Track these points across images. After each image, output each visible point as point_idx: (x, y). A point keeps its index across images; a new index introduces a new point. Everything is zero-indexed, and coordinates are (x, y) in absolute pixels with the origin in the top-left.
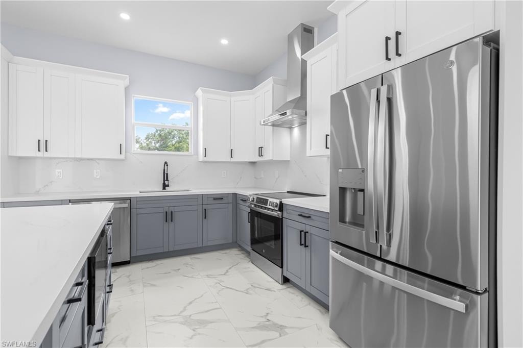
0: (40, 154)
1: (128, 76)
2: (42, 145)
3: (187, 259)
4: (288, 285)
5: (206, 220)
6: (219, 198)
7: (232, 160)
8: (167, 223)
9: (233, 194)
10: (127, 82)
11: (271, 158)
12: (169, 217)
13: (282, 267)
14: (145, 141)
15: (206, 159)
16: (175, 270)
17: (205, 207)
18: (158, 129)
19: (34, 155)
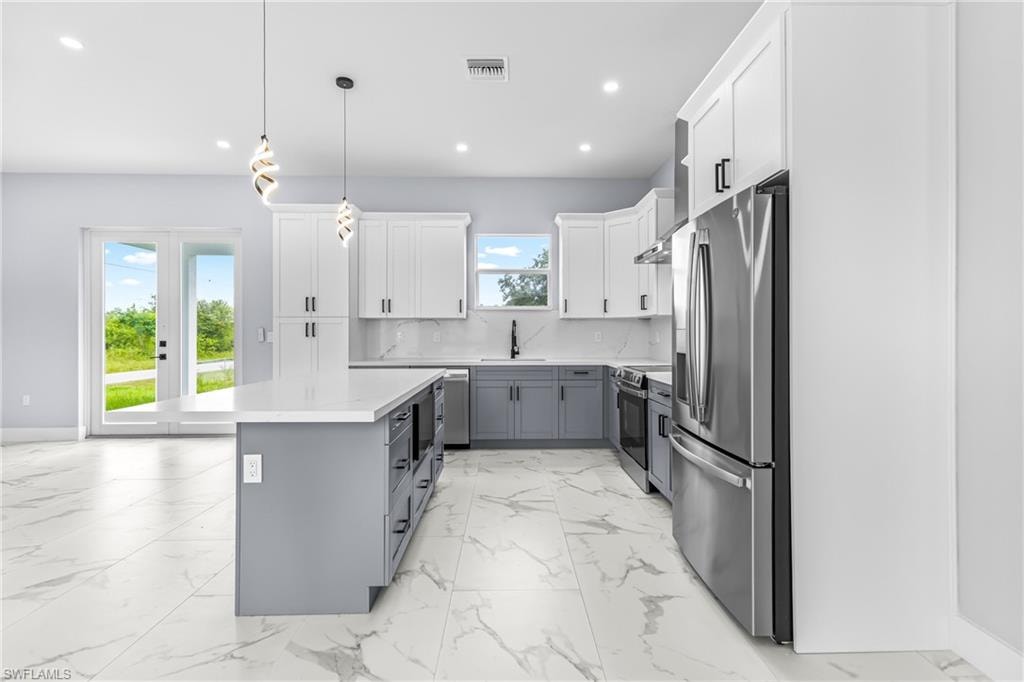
0: (383, 316)
1: (468, 214)
2: (387, 305)
3: (538, 453)
4: (656, 495)
5: (562, 403)
6: (582, 372)
7: (607, 316)
8: (512, 402)
9: (603, 366)
10: (468, 220)
11: (655, 313)
12: (515, 394)
13: (646, 469)
14: (519, 281)
15: (567, 316)
16: (517, 462)
17: (562, 383)
18: (538, 259)
19: (378, 316)
